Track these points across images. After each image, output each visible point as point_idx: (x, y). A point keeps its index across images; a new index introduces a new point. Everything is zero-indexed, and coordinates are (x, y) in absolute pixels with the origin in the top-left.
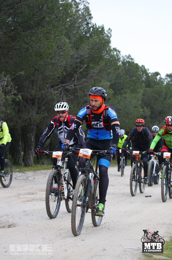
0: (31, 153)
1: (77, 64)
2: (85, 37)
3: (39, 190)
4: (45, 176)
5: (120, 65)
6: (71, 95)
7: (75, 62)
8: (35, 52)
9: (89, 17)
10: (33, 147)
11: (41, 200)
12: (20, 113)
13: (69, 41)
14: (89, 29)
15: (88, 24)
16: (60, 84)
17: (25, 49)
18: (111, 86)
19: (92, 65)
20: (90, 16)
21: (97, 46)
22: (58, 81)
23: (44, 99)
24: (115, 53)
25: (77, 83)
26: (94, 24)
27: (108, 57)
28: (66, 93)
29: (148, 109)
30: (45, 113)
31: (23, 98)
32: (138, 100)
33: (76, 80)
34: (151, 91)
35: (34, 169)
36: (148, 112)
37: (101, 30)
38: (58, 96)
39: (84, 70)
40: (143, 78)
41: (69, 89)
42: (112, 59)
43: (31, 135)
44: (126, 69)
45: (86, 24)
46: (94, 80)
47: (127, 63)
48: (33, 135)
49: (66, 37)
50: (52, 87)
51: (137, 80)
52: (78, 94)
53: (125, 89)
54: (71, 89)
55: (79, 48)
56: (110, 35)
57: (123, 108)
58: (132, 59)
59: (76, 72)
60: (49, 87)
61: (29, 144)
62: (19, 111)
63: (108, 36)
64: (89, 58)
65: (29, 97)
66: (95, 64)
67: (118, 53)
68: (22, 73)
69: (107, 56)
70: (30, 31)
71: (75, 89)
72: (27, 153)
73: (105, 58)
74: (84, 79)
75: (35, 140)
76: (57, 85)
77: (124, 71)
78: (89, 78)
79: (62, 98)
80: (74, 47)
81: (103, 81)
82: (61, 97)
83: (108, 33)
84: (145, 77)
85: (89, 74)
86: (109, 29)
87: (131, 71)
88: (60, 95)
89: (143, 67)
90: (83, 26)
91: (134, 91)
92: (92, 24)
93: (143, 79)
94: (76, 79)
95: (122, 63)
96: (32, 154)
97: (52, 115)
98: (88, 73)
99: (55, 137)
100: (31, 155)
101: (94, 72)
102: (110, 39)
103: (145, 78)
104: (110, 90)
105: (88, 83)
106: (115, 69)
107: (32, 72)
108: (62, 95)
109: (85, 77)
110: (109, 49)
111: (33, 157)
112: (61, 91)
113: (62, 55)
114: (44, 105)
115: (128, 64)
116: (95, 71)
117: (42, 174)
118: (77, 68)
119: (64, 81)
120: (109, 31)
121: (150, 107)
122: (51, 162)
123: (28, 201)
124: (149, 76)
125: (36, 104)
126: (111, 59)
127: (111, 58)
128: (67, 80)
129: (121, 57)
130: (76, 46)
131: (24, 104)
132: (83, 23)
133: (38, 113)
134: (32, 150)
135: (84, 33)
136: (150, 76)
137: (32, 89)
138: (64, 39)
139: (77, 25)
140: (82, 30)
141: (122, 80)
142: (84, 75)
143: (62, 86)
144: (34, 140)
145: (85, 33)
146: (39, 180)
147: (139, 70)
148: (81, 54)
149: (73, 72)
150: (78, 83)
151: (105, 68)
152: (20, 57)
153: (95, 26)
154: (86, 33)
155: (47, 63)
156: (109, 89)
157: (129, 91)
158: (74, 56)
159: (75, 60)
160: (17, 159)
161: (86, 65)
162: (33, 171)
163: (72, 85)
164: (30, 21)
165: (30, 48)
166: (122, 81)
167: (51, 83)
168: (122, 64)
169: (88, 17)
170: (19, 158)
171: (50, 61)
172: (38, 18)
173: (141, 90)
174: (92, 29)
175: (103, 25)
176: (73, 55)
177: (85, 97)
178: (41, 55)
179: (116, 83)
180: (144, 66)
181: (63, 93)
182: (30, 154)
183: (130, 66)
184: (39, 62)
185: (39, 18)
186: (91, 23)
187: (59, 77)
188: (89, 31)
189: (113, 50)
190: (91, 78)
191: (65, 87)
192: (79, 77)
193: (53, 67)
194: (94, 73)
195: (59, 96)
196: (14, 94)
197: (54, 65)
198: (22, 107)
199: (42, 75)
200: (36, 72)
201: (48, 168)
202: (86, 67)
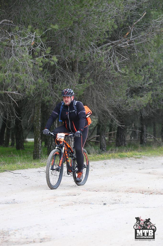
1: (133, 12)
4: (92, 170)
6: (126, 57)
7: (130, 10)
12: (56, 83)
16: (109, 40)
19: (155, 12)
22: (107, 37)
23: (87, 63)
25: (133, 39)
28: (118, 53)
30: (89, 82)
31: (58, 63)
33: (131, 35)
38: (107, 58)
39: (143, 20)
41: (122, 47)
50: (99, 45)
52: (135, 54)
54: (126, 48)
59: (131, 24)
60: (94, 46)
62: (54, 80)
64: (149, 3)
65: (66, 60)
66: (158, 11)
68: (56, 27)
71: (131, 47)
74: (143, 34)
78: (150, 32)
79: (114, 61)
82: (112, 60)
85: (150, 26)
88: (110, 56)
94: (132, 33)
97: (100, 85)
98: (149, 24)
99: (104, 116)
100: (72, 141)
101: (157, 23)
105: (149, 39)
107: (70, 25)
108: (113, 56)
109: (144, 30)
114: (88, 71)
118: (133, 18)
119: (115, 37)
122: (99, 150)
123: (68, 205)
125: (77, 70)
128: (119, 35)
131: (61, 71)
133: (80, 82)
137: (71, 50)
143: (112, 44)
149: (128, 24)
150: (135, 38)
155: (91, 12)
159: (129, 6)
160: (52, 146)
161: (145, 13)
163: (126, 43)
167: (97, 40)
170: (54, 146)
171: (95, 9)
177: (145, 58)
181: (113, 53)
184: (80, 11)
187: (107, 32)
190: (152, 31)
191: (116, 45)
192: (136, 30)
195: (109, 58)
196: (46, 57)
197: (100, 15)
198: (58, 74)
199: (84, 29)
200: (76, 25)
201: (95, 158)
202: (145, 15)
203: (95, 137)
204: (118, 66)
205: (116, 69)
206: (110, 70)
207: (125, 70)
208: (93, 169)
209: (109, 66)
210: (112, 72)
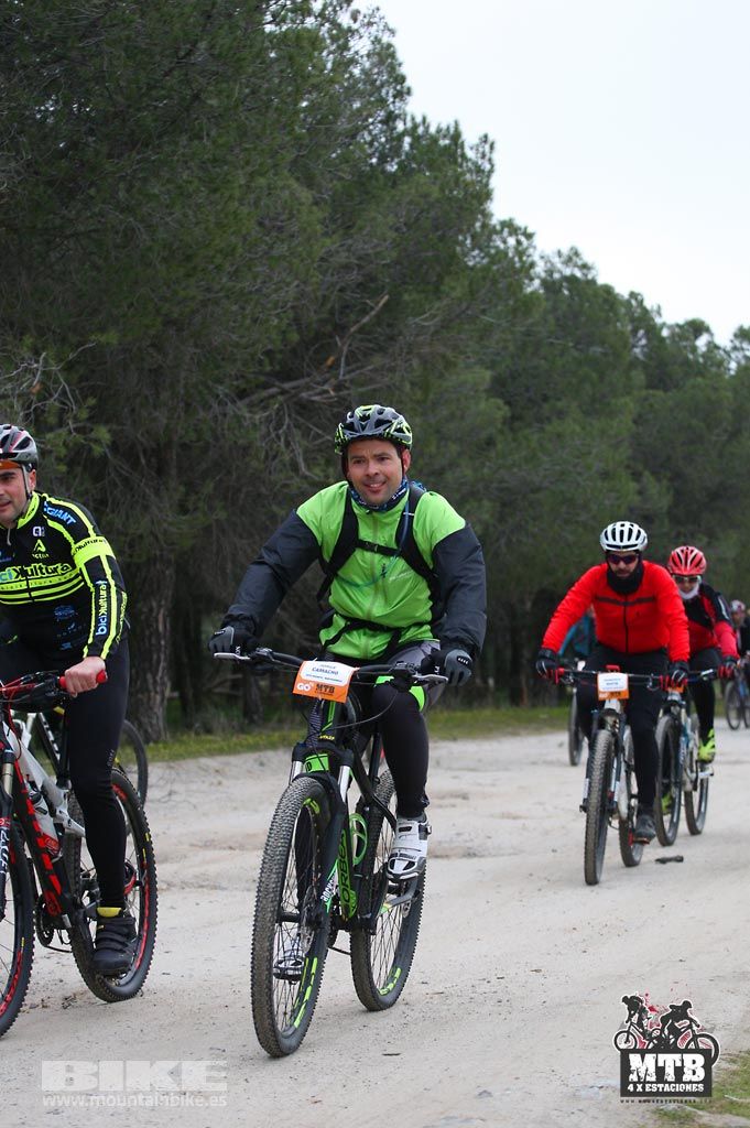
0: (155, 682)
1: (348, 293)
2: (381, 176)
3: (192, 845)
4: (220, 783)
5: (532, 293)
6: (324, 431)
7: (338, 287)
8: (164, 247)
9: (395, 88)
10: (162, 657)
11: (202, 886)
13: (310, 196)
14: (395, 143)
15: (391, 118)
16: (274, 380)
17: (117, 233)
18: (499, 387)
19: (415, 296)
20: (398, 87)
21: (432, 214)
22: (268, 368)
23: (205, 450)
24: (512, 241)
25: (347, 377)
26: (419, 120)
27: (483, 258)
28: (301, 420)
29: (659, 480)
30: (212, 509)
31: (114, 447)
32: (616, 446)
33: (342, 365)
34: (670, 403)
35: (167, 751)
36: (659, 496)
37: (450, 145)
38: (269, 433)
39: (378, 320)
40: (634, 346)
41: (313, 402)
42: (498, 270)
43: (154, 604)
44: (560, 312)
45: (380, 122)
46: (424, 362)
47: (565, 284)
48: (160, 606)
49: (298, 179)
50: (242, 394)
51: (611, 359)
53: (559, 399)
54: (324, 403)
55: (354, 224)
56: (487, 167)
57: (552, 483)
58: (585, 267)
59: (341, 329)
60: (227, 396)
61: (147, 644)
63: (479, 170)
64: (398, 267)
65: (139, 441)
66: (423, 291)
67: (523, 239)
68: (112, 338)
69: (474, 257)
70: (138, 153)
71: (341, 401)
72: (139, 683)
73: (467, 266)
74: (377, 360)
75: (171, 626)
76: (266, 386)
77: (551, 318)
78: (400, 355)
79: (288, 444)
80: (334, 221)
81: (462, 365)
82: (282, 439)
83: (479, 155)
84: (644, 342)
85: (401, 338)
86: (485, 139)
87: (583, 319)
88: (275, 429)
89: (633, 302)
90: (371, 127)
91: (597, 406)
92: (409, 118)
93: (637, 350)
94: (343, 359)
95: (544, 283)
96: (158, 689)
97: (244, 519)
98: (396, 332)
100: (156, 692)
101: (423, 327)
102: (487, 185)
103: (646, 350)
104: (492, 400)
105: (397, 377)
106: (515, 311)
107: (152, 332)
108: (285, 427)
109: (382, 350)
110: (484, 226)
111: (162, 700)
112: (281, 413)
113: (283, 258)
114: (207, 474)
115: (569, 290)
116: (426, 324)
117: (203, 773)
118: (348, 311)
119: (291, 369)
120: (481, 150)
121: (669, 474)
122: (241, 720)
124: (662, 340)
125: (174, 472)
126: (495, 268)
127: (492, 262)
128: (305, 366)
129: (536, 258)
130: (344, 218)
131: (124, 473)
132: (371, 116)
133: (183, 509)
134: (160, 669)
135: (374, 160)
136: (668, 338)
137: (155, 407)
138: (289, 187)
139: (342, 124)
140: (366, 146)
141: (545, 359)
142: (375, 338)
143: (283, 392)
144: (165, 627)
145: (379, 159)
146: (193, 800)
147: (616, 314)
148: (362, 252)
149: (329, 328)
150: (353, 374)
151: (467, 308)
152: (98, 269)
153: (421, 130)
154: (383, 159)
155: (217, 292)
156: (487, 400)
157: (574, 405)
158: (331, 260)
159: (336, 277)
161: (386, 297)
162: (167, 761)
163: (326, 387)
164: (139, 110)
165: (142, 230)
166: (543, 362)
167: (237, 379)
168: (541, 291)
169: (391, 92)
171: (230, 284)
172: (170, 97)
173: (627, 399)
174: (407, 140)
175: (456, 123)
176: (330, 254)
178: (188, 258)
179: (520, 375)
180: (639, 297)
181: (287, 420)
182: (151, 687)
183: (576, 298)
184: (184, 289)
185: (176, 97)
186: (405, 115)
187: (269, 353)
188: (397, 150)
189: (502, 230)
190: (408, 353)
191: (293, 396)
192: (358, 349)
193: (243, 308)
194: (421, 330)
195: (273, 435)
196: (77, 430)
197: (246, 302)
198: (116, 485)
199: (196, 346)
200: (171, 332)
201: (229, 746)
202: (384, 305)
203: (225, 681)
204: (300, 460)
205: (295, 467)
206: (275, 469)
207: (324, 471)
208: (225, 782)
209: (275, 457)
210: (282, 476)
